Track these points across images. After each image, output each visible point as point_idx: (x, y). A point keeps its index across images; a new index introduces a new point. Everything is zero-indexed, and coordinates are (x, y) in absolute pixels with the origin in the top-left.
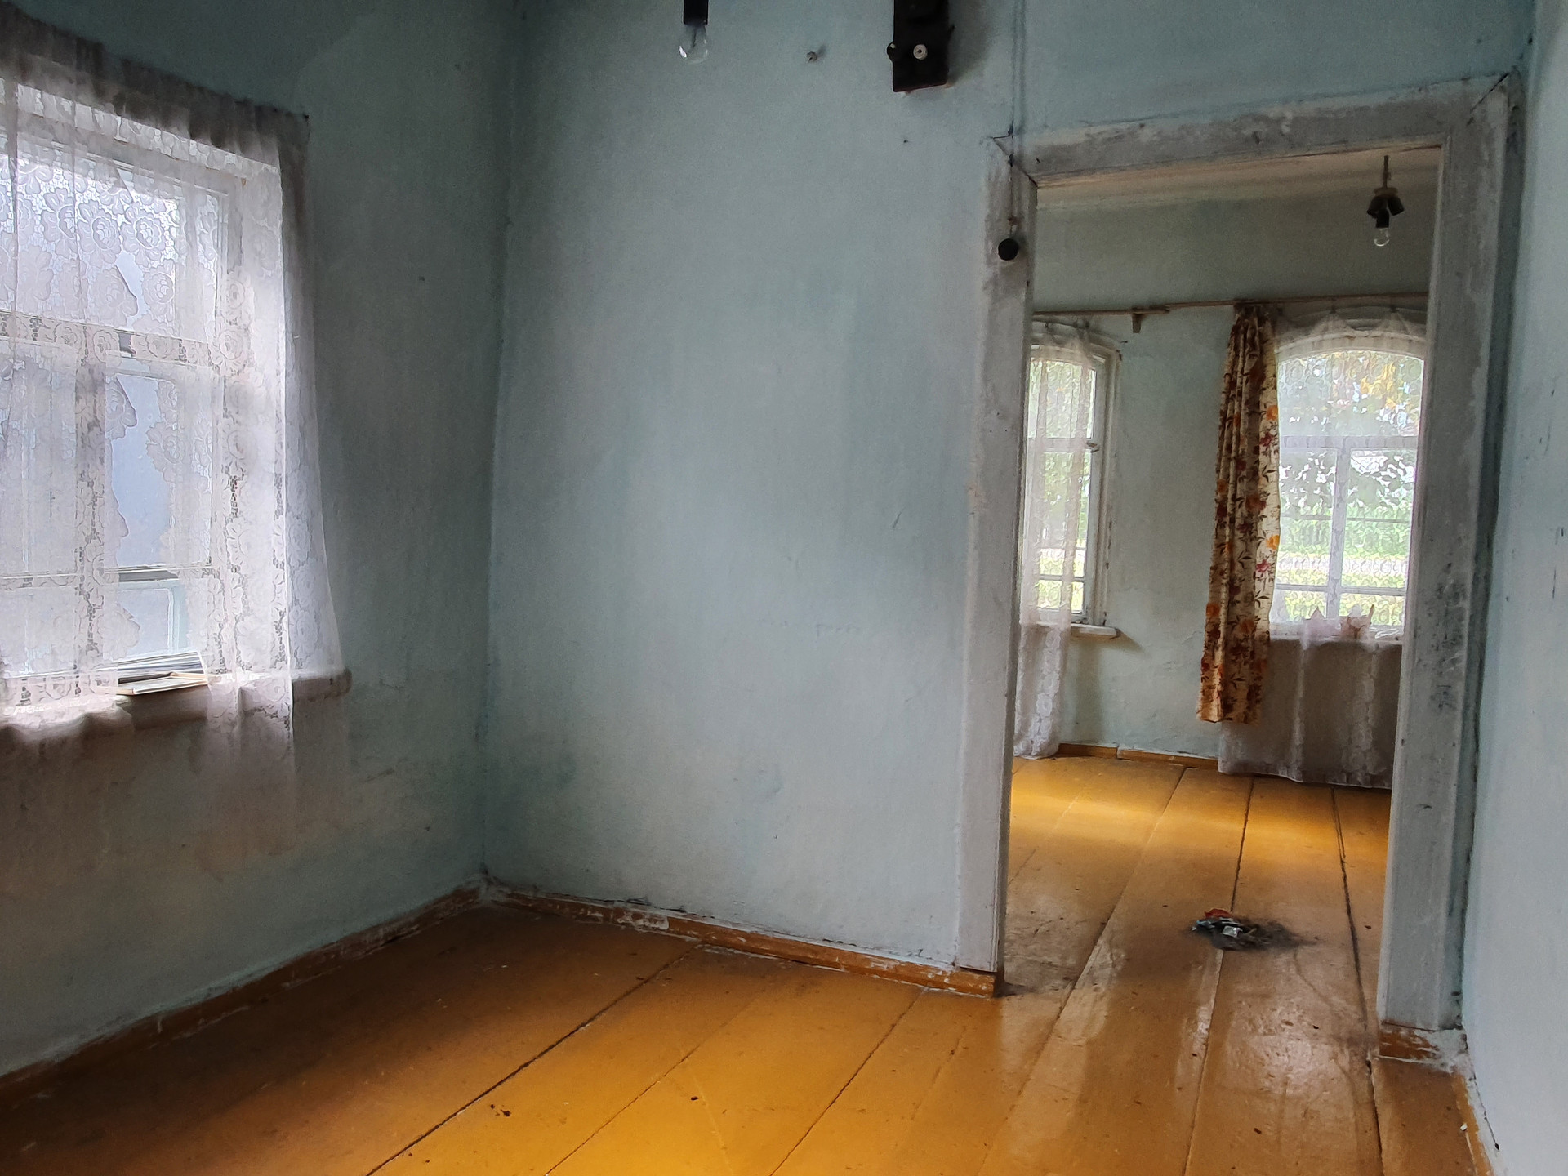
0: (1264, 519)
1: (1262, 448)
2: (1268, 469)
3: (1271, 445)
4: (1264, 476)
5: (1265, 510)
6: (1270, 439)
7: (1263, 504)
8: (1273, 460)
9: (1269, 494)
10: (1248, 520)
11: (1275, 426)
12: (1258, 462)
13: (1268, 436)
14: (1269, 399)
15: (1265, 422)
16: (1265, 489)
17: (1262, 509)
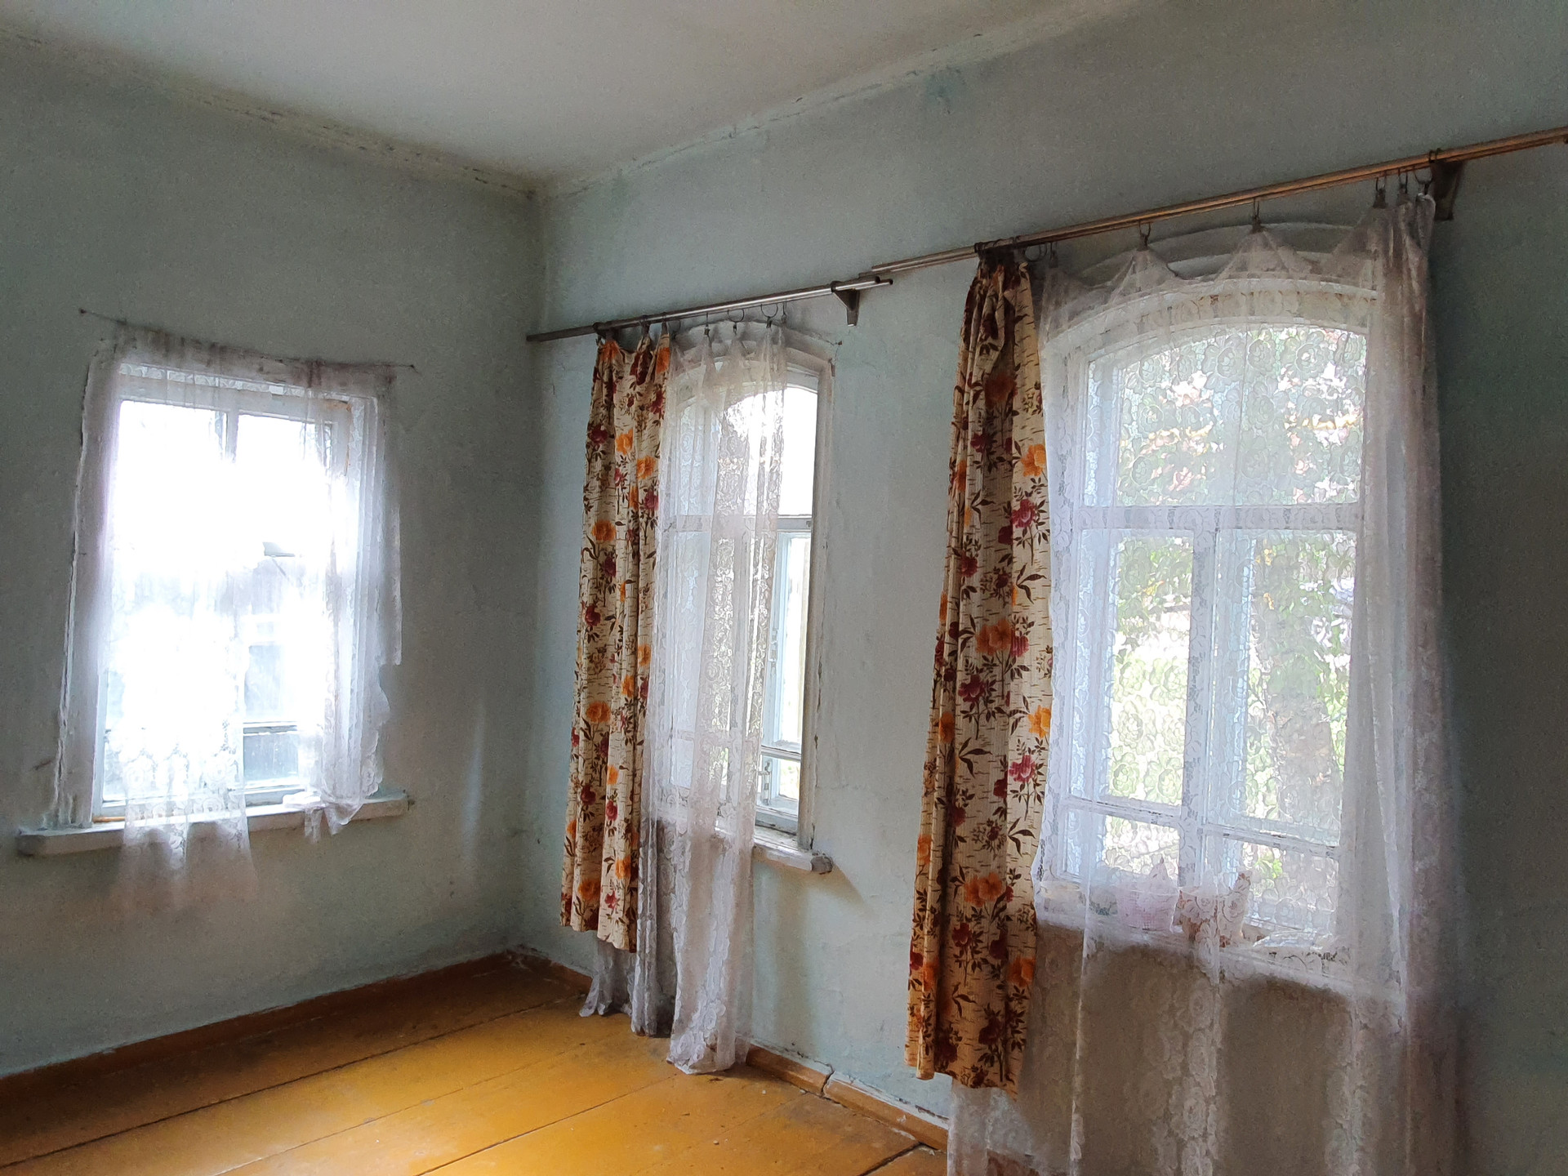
0: (1024, 673)
1: (1017, 532)
2: (1027, 574)
3: (1033, 524)
4: (1021, 587)
5: (1026, 654)
6: (1030, 511)
7: (1021, 643)
8: (1037, 556)
9: (1031, 624)
10: (984, 677)
11: (1039, 487)
12: (1009, 558)
13: (1026, 507)
14: (1028, 432)
15: (1020, 479)
16: (1025, 614)
17: (1020, 653)
